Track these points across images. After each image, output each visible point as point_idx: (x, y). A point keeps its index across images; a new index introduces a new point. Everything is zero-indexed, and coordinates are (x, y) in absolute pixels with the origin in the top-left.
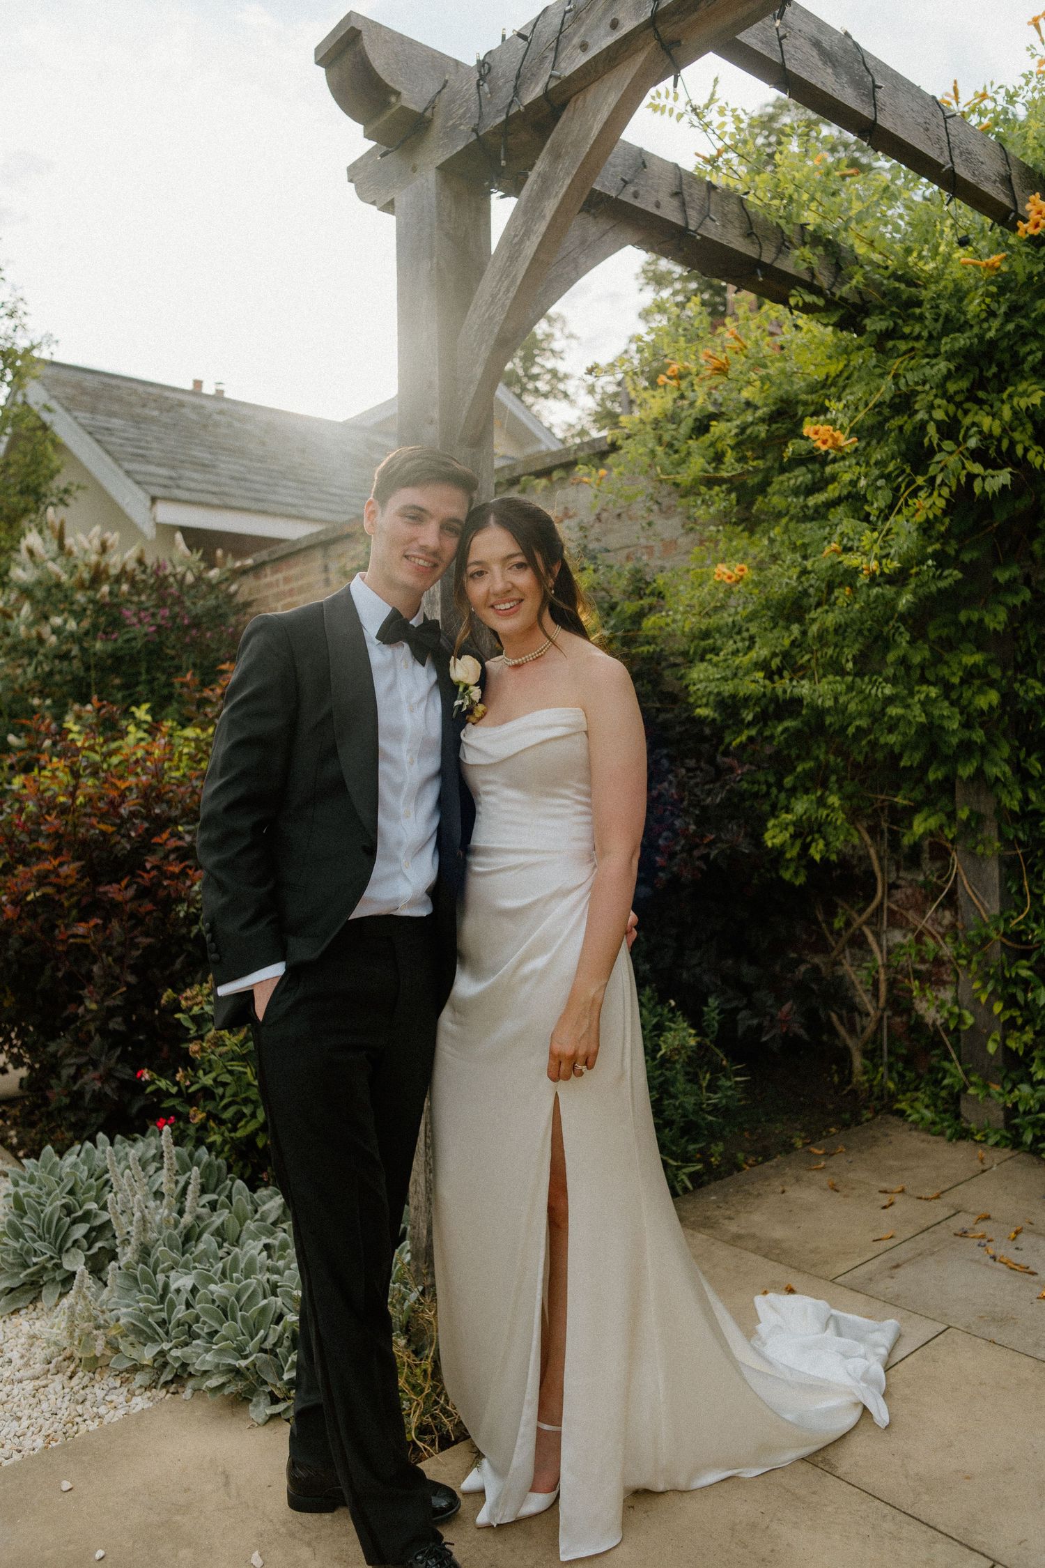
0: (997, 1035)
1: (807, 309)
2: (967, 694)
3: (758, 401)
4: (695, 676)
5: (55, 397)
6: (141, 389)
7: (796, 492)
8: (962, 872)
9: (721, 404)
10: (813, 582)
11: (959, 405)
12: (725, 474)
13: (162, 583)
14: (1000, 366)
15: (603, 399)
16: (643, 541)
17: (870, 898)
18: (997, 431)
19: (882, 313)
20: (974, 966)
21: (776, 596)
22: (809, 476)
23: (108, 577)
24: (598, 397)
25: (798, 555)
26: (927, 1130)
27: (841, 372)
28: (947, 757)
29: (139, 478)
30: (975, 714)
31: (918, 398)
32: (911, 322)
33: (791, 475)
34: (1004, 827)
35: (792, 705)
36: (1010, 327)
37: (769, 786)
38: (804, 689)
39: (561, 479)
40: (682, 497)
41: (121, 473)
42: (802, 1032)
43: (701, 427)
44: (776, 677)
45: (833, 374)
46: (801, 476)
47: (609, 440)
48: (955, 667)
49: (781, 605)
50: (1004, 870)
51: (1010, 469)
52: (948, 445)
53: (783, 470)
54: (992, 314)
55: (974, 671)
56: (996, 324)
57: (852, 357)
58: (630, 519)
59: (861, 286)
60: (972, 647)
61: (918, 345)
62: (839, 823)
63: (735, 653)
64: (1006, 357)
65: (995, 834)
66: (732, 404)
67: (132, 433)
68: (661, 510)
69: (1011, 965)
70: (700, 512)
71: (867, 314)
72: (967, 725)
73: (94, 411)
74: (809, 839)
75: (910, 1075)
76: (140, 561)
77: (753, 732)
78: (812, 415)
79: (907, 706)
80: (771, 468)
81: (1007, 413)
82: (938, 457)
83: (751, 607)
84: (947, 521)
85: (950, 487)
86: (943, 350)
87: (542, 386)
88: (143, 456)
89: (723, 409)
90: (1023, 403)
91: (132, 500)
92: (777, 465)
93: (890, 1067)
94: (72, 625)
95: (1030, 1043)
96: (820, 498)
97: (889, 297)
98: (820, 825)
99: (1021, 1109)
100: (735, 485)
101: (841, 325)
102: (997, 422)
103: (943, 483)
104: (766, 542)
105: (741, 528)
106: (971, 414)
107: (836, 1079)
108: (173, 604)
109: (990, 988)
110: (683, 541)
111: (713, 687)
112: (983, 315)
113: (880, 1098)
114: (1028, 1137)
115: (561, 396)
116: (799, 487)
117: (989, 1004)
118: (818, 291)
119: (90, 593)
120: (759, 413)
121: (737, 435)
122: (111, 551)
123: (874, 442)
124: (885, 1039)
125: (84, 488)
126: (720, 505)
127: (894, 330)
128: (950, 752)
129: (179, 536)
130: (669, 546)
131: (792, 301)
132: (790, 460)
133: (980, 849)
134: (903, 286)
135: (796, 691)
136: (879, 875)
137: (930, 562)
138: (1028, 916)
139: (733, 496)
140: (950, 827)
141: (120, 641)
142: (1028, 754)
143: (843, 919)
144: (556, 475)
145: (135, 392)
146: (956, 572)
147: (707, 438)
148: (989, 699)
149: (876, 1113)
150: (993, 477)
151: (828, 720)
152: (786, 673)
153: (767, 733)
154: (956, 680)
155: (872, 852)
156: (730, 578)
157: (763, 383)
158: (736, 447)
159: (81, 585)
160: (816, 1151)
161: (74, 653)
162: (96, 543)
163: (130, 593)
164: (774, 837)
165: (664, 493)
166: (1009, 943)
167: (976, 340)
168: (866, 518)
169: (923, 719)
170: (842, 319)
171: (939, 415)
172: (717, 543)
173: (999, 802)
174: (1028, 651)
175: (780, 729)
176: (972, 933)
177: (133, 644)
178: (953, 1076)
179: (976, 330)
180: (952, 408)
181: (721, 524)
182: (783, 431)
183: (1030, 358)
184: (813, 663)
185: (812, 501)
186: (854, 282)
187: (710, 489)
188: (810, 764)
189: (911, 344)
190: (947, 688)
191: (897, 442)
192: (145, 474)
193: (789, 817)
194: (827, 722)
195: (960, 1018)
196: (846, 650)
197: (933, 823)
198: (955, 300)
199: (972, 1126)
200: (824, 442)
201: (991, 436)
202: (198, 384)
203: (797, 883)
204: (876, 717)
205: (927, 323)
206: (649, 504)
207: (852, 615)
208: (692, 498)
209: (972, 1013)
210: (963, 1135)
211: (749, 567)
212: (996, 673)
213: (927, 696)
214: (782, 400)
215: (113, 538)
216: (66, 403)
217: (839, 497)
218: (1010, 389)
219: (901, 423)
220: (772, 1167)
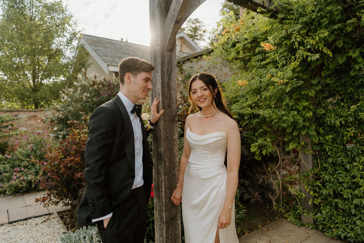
0: (311, 200)
1: (262, 13)
2: (304, 113)
3: (248, 38)
4: (233, 108)
5: (87, 43)
6: (107, 40)
7: (258, 61)
8: (302, 158)
9: (239, 39)
10: (263, 84)
11: (303, 37)
12: (240, 57)
13: (109, 85)
14: (315, 26)
15: (212, 40)
16: (220, 74)
17: (277, 163)
18: (314, 43)
19: (282, 13)
20: (305, 182)
21: (253, 88)
22: (262, 57)
23: (97, 84)
24: (211, 40)
25: (259, 77)
26: (293, 223)
27: (270, 29)
28: (298, 129)
29: (105, 61)
30: (306, 118)
31: (293, 35)
32: (290, 15)
33: (257, 56)
34: (313, 147)
35: (258, 116)
36: (319, 14)
37: (252, 136)
38: (261, 112)
39: (200, 59)
40: (229, 63)
41: (101, 60)
42: (261, 200)
43: (234, 45)
44: (253, 109)
45: (268, 30)
46: (259, 57)
47: (211, 49)
48: (301, 106)
49: (255, 90)
50: (313, 157)
51: (319, 54)
52: (301, 48)
53: (254, 55)
54: (313, 11)
55: (306, 107)
56: (315, 14)
57: (274, 25)
58: (217, 68)
59: (277, 6)
60: (305, 100)
61: (292, 21)
62: (270, 146)
63: (243, 102)
64: (317, 23)
65: (311, 148)
66: (241, 39)
67: (104, 50)
68: (224, 66)
69: (315, 182)
70: (234, 67)
71: (278, 13)
72: (304, 121)
73: (96, 46)
74: (262, 149)
75: (288, 207)
76: (105, 80)
77: (248, 122)
78: (262, 41)
79: (288, 117)
80: (251, 55)
81: (317, 38)
82: (299, 51)
83: (247, 91)
84: (299, 68)
85: (301, 59)
86: (300, 22)
87: (198, 37)
88: (106, 55)
89: (239, 40)
90: (322, 36)
91: (104, 66)
92: (253, 54)
93: (283, 205)
94: (89, 95)
95: (320, 202)
96: (264, 62)
97: (283, 9)
98: (265, 146)
99: (319, 220)
100: (243, 60)
101: (271, 17)
102: (315, 41)
103: (299, 58)
104: (251, 74)
105: (244, 70)
106: (307, 39)
107: (269, 207)
108: (112, 90)
109: (309, 188)
110: (230, 74)
111: (237, 111)
112: (311, 12)
113: (280, 213)
114: (320, 228)
115: (202, 40)
116: (259, 60)
117: (309, 192)
118: (265, 8)
119: (93, 87)
120: (248, 41)
121: (243, 47)
122: (97, 78)
123: (279, 48)
124: (281, 198)
125: (93, 64)
126: (239, 65)
127: (285, 18)
128: (300, 128)
129: (114, 74)
130: (226, 74)
131: (258, 10)
132: (257, 53)
133: (307, 152)
134: (288, 6)
135: (259, 113)
136: (280, 157)
137: (295, 79)
138: (319, 170)
139: (242, 62)
140: (299, 147)
141: (100, 98)
142: (320, 128)
143: (270, 168)
144: (199, 58)
145: (106, 41)
146: (302, 81)
147: (235, 48)
148: (310, 114)
149: (279, 217)
150: (314, 56)
151: (267, 119)
152: (256, 108)
153: (251, 122)
154: (301, 109)
155: (278, 151)
156: (242, 84)
157: (249, 33)
158: (243, 50)
159: (91, 86)
160: (265, 229)
161: (90, 101)
162: (94, 76)
163: (102, 87)
164: (253, 149)
165: (225, 62)
166: (315, 176)
167: (309, 19)
168: (277, 67)
169: (293, 120)
170: (271, 15)
171: (298, 40)
172: (238, 74)
173: (312, 140)
174: (319, 101)
175: (254, 121)
176: (305, 174)
177: (103, 99)
178: (299, 210)
179: (309, 16)
180: (301, 38)
181: (239, 69)
182: (254, 46)
183: (325, 23)
184: (263, 105)
185: (262, 63)
186: (275, 5)
187: (236, 61)
188: (262, 130)
189: (290, 21)
190: (299, 111)
191: (285, 47)
192: (107, 60)
193: (257, 144)
194: (267, 120)
195: (302, 196)
196: (272, 102)
197: (294, 146)
198: (303, 8)
199: (305, 223)
200: (267, 48)
201: (313, 45)
202: (122, 39)
203: (259, 160)
204: (280, 119)
205: (295, 15)
206: (221, 64)
207: (273, 93)
208: (232, 63)
209: (304, 194)
210: (303, 225)
211: (247, 81)
212: (311, 107)
213: (294, 114)
214: (255, 38)
215: (97, 75)
216: (90, 44)
217: (270, 62)
218: (318, 32)
219: (287, 42)
220: (253, 234)
